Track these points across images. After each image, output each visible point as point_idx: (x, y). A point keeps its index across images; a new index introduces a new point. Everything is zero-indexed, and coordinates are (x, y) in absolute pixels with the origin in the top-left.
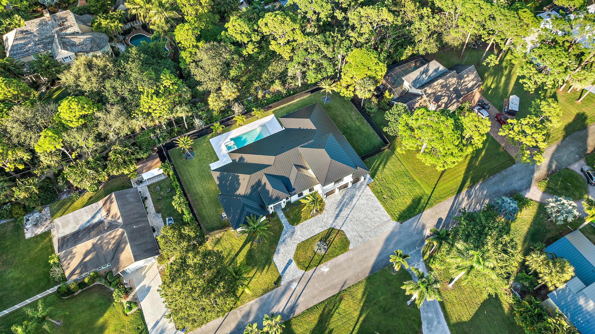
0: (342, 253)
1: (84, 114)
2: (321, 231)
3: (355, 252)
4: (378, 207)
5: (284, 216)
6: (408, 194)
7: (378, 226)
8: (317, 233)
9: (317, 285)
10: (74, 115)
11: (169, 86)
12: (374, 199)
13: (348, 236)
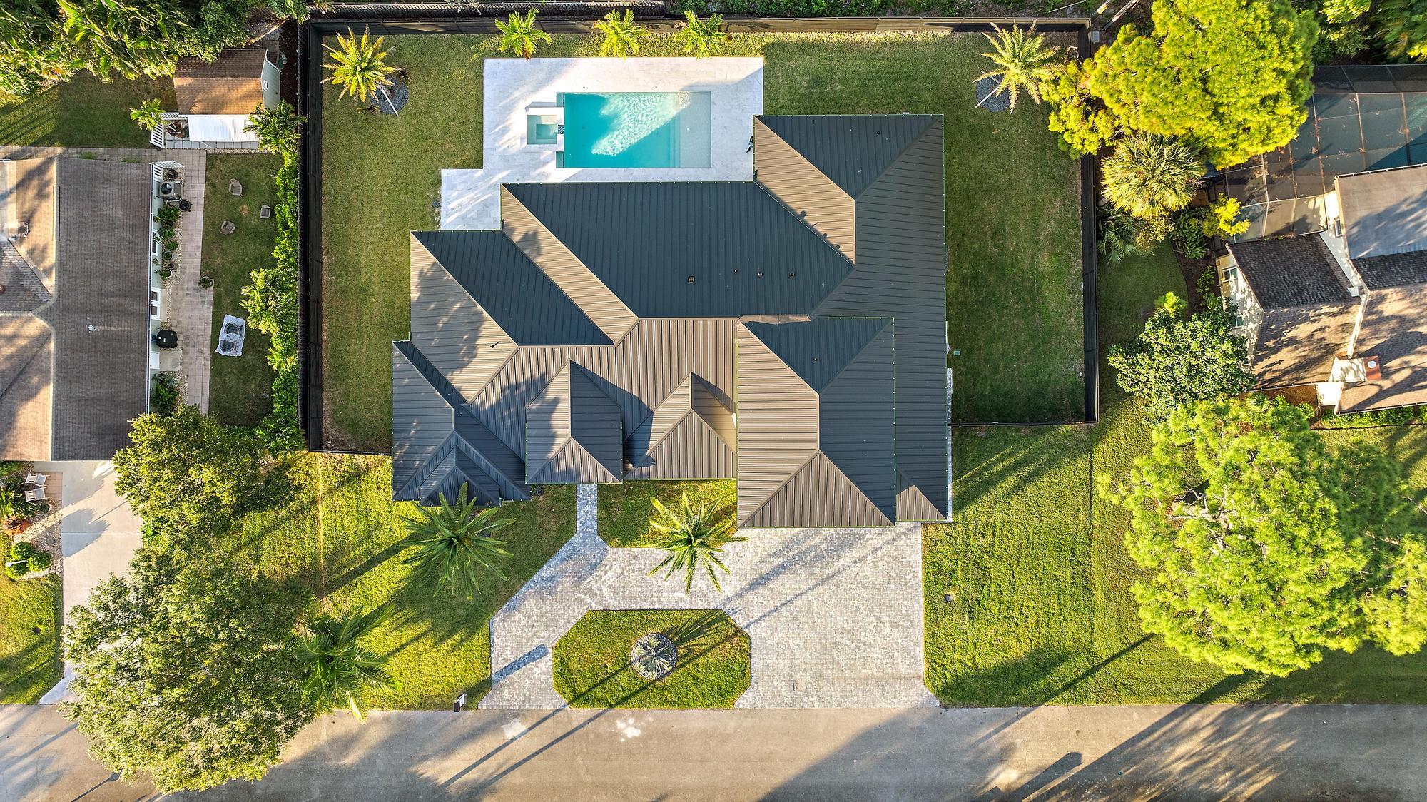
0: (707, 706)
2: (681, 605)
3: (749, 722)
4: (907, 617)
5: (594, 498)
6: (1031, 624)
7: (867, 679)
8: (667, 605)
9: (580, 762)
12: (913, 582)
13: (756, 662)
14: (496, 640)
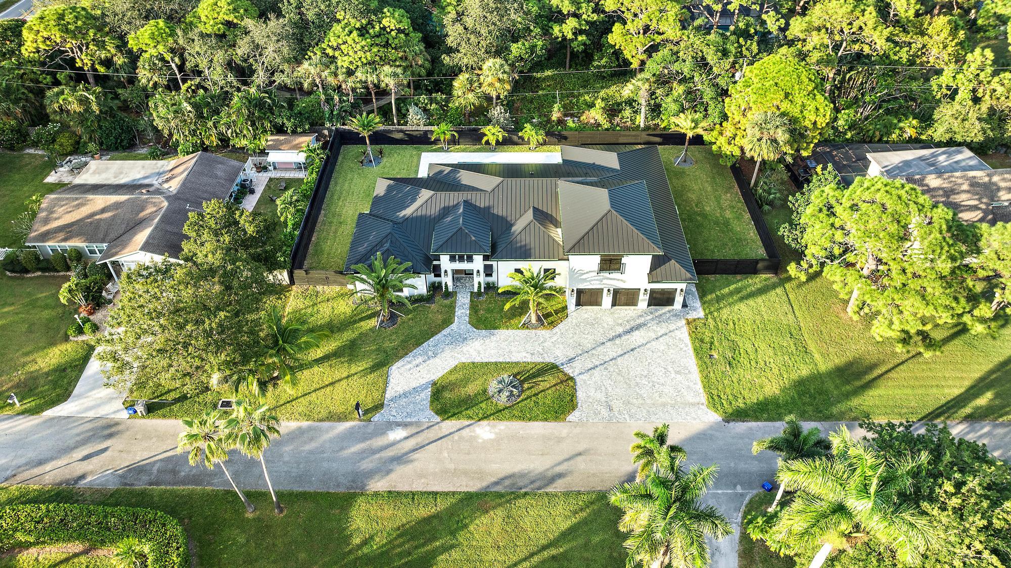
0: (546, 420)
1: (231, 19)
2: (525, 360)
3: (578, 430)
4: (686, 368)
5: (467, 306)
6: (776, 371)
7: (664, 405)
8: (514, 359)
9: (446, 455)
10: (216, 15)
11: (392, 30)
12: (685, 349)
13: (580, 395)
14: (391, 380)
